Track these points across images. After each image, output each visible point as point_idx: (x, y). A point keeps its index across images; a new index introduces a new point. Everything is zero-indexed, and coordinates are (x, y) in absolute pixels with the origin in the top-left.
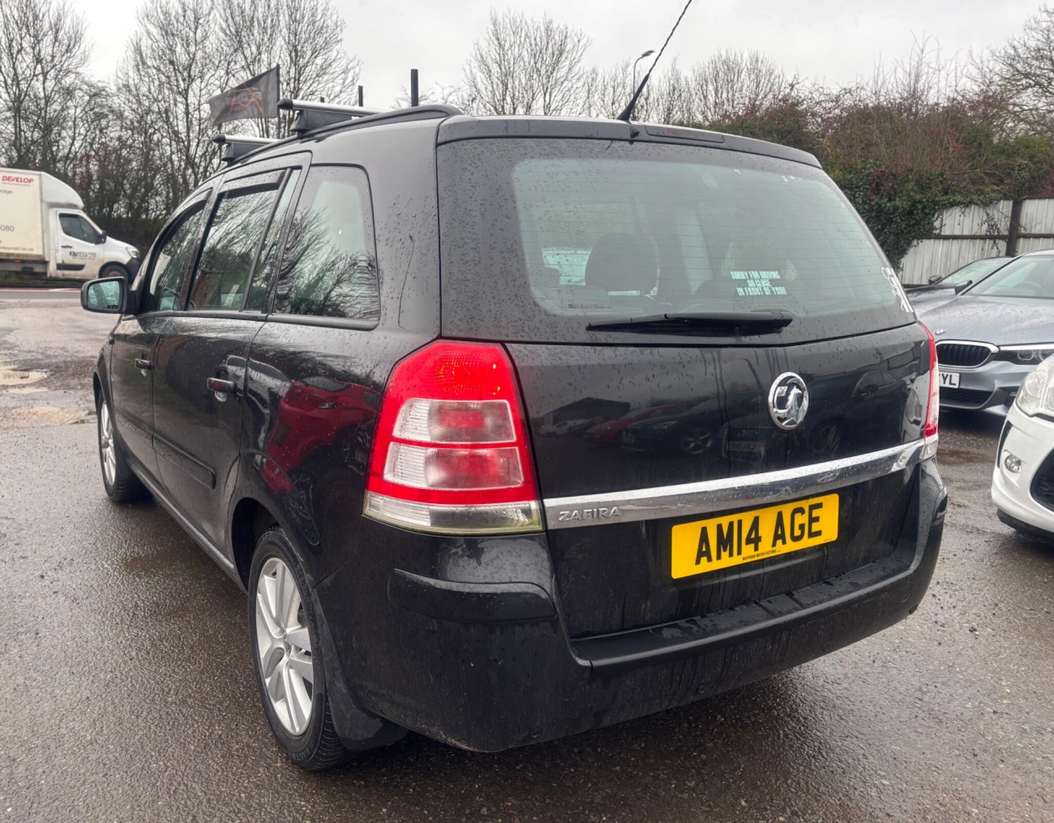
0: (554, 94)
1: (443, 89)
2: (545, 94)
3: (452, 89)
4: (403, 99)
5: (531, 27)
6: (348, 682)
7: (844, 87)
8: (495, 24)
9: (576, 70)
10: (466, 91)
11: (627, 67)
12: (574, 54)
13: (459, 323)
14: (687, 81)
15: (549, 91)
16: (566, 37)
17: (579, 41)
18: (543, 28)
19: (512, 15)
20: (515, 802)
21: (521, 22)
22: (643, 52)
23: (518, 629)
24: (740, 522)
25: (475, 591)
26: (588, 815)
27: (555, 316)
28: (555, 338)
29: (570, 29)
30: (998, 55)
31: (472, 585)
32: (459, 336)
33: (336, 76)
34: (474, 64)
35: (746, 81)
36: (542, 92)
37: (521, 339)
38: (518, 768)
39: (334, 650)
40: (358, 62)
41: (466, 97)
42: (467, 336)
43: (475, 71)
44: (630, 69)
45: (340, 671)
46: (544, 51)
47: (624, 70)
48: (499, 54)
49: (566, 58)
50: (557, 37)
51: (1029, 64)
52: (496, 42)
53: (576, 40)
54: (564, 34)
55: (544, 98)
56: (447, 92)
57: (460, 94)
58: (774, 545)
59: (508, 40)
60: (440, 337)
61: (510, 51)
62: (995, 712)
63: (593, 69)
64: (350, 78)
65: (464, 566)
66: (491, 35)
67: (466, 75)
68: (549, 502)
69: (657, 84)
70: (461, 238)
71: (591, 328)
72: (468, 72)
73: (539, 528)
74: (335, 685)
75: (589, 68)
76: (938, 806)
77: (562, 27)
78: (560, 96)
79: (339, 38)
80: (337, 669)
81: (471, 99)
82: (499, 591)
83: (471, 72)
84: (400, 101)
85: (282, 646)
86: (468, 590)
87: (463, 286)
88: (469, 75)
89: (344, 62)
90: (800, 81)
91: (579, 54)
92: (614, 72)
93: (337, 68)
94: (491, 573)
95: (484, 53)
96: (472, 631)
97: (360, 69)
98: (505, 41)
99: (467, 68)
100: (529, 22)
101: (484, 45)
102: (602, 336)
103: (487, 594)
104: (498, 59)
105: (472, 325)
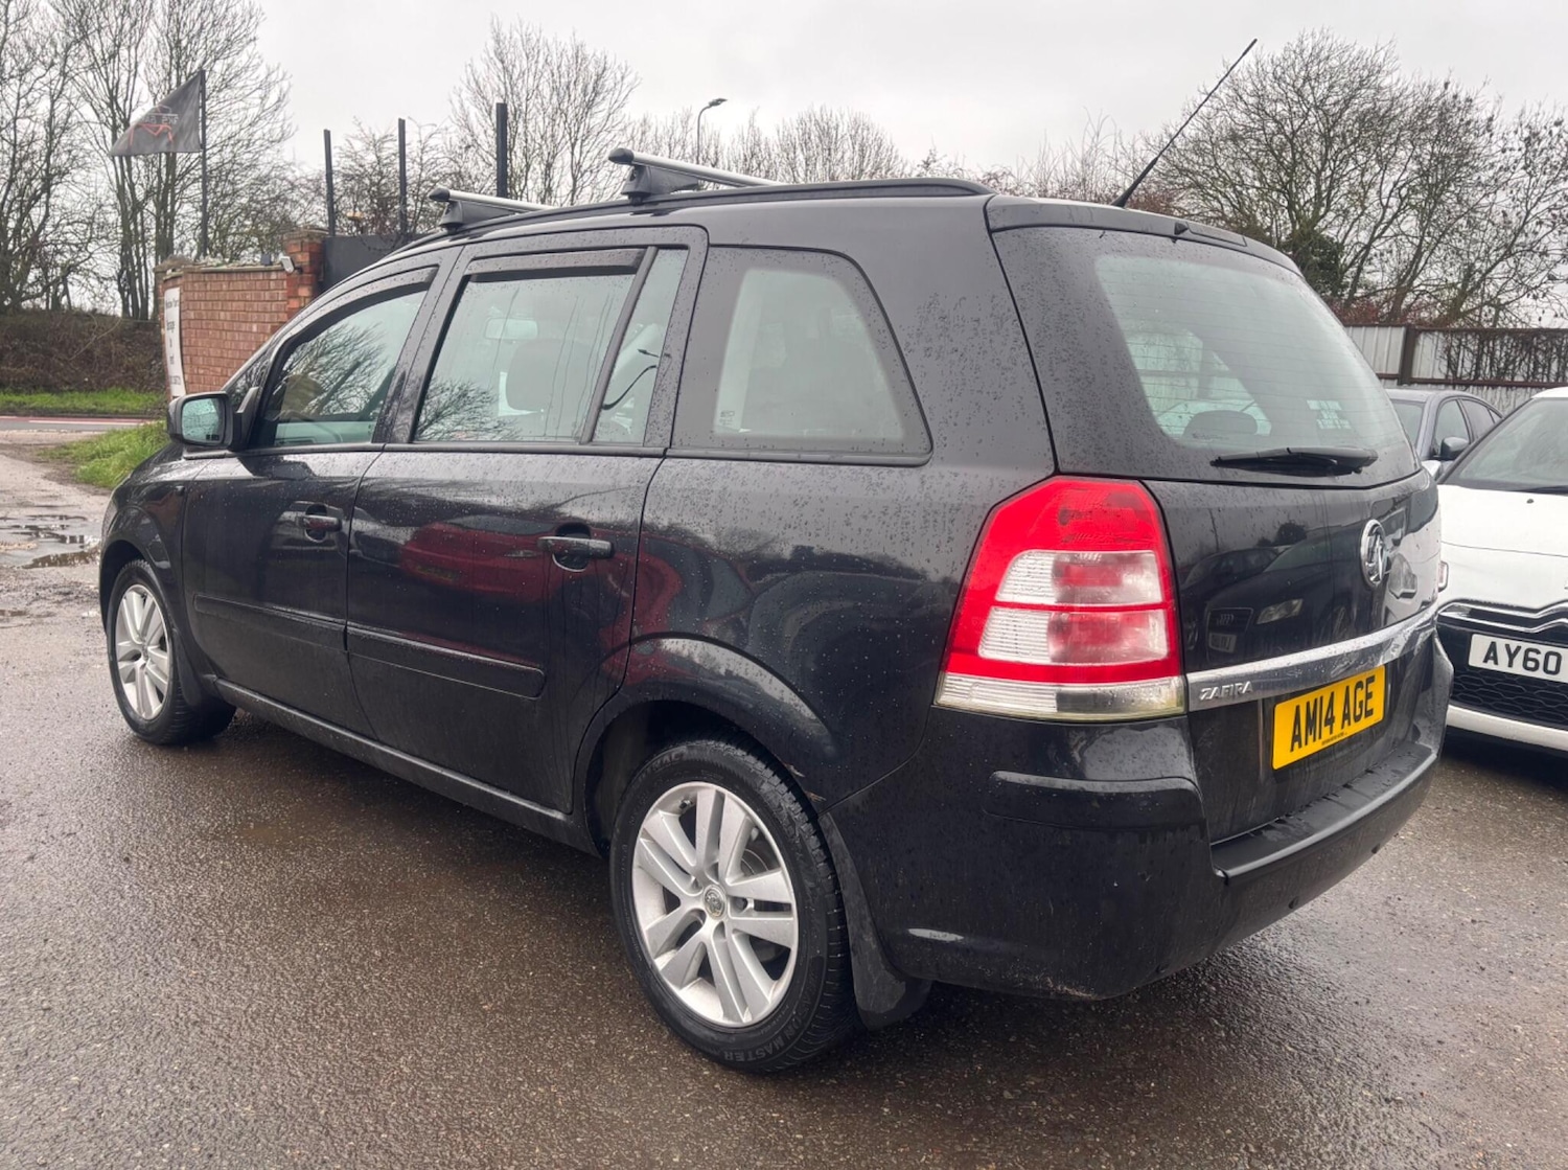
0: (585, 149)
1: (420, 127)
2: (573, 146)
3: (435, 129)
4: (356, 138)
5: (553, 48)
6: (879, 935)
7: (988, 171)
8: (498, 42)
9: (618, 117)
10: (455, 136)
11: (688, 118)
12: (616, 95)
13: (1083, 455)
14: (767, 144)
15: (579, 142)
16: (604, 69)
17: (623, 78)
18: (570, 53)
19: (524, 29)
20: (1039, 1081)
21: (538, 40)
22: (711, 100)
23: (1170, 835)
24: (1322, 698)
25: (1126, 790)
26: (1131, 1083)
27: (1183, 447)
28: (1190, 474)
29: (610, 60)
30: (1153, 143)
31: (1121, 784)
32: (1086, 470)
33: (247, 92)
34: (466, 95)
35: (847, 152)
36: (569, 144)
37: (1157, 475)
38: (1011, 1040)
39: (862, 893)
40: (284, 75)
41: (456, 141)
42: (1096, 471)
43: (467, 104)
44: (693, 123)
45: (869, 919)
46: (572, 86)
47: (685, 123)
48: (505, 83)
49: (603, 99)
50: (591, 68)
51: (1187, 159)
52: (500, 65)
53: (619, 77)
54: (602, 65)
55: (572, 154)
56: (425, 133)
57: (448, 136)
58: (1343, 727)
59: (517, 63)
60: (1057, 472)
61: (520, 81)
62: (1473, 921)
63: (645, 121)
64: (273, 98)
65: (1108, 761)
66: (492, 55)
67: (454, 110)
68: (1193, 677)
69: (728, 144)
70: (1064, 350)
71: (1220, 463)
72: (457, 106)
73: (1181, 709)
74: (863, 939)
75: (637, 117)
76: (1480, 1026)
77: (598, 54)
78: (596, 151)
79: (252, 36)
80: (865, 918)
81: (464, 146)
82: (1154, 789)
83: (462, 106)
84: (350, 139)
85: (701, 906)
86: (1117, 790)
87: (1080, 409)
88: (458, 110)
89: (262, 72)
90: (937, 158)
91: (623, 95)
92: (669, 124)
93: (250, 80)
94: (1141, 768)
95: (481, 80)
96: (1119, 842)
97: (290, 86)
98: (514, 66)
99: (455, 99)
100: (550, 41)
101: (480, 67)
102: (1231, 474)
103: (1141, 793)
104: (503, 90)
105: (1101, 458)
